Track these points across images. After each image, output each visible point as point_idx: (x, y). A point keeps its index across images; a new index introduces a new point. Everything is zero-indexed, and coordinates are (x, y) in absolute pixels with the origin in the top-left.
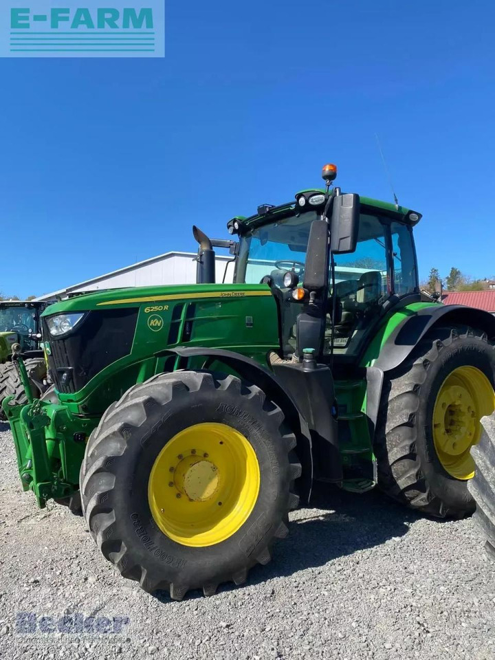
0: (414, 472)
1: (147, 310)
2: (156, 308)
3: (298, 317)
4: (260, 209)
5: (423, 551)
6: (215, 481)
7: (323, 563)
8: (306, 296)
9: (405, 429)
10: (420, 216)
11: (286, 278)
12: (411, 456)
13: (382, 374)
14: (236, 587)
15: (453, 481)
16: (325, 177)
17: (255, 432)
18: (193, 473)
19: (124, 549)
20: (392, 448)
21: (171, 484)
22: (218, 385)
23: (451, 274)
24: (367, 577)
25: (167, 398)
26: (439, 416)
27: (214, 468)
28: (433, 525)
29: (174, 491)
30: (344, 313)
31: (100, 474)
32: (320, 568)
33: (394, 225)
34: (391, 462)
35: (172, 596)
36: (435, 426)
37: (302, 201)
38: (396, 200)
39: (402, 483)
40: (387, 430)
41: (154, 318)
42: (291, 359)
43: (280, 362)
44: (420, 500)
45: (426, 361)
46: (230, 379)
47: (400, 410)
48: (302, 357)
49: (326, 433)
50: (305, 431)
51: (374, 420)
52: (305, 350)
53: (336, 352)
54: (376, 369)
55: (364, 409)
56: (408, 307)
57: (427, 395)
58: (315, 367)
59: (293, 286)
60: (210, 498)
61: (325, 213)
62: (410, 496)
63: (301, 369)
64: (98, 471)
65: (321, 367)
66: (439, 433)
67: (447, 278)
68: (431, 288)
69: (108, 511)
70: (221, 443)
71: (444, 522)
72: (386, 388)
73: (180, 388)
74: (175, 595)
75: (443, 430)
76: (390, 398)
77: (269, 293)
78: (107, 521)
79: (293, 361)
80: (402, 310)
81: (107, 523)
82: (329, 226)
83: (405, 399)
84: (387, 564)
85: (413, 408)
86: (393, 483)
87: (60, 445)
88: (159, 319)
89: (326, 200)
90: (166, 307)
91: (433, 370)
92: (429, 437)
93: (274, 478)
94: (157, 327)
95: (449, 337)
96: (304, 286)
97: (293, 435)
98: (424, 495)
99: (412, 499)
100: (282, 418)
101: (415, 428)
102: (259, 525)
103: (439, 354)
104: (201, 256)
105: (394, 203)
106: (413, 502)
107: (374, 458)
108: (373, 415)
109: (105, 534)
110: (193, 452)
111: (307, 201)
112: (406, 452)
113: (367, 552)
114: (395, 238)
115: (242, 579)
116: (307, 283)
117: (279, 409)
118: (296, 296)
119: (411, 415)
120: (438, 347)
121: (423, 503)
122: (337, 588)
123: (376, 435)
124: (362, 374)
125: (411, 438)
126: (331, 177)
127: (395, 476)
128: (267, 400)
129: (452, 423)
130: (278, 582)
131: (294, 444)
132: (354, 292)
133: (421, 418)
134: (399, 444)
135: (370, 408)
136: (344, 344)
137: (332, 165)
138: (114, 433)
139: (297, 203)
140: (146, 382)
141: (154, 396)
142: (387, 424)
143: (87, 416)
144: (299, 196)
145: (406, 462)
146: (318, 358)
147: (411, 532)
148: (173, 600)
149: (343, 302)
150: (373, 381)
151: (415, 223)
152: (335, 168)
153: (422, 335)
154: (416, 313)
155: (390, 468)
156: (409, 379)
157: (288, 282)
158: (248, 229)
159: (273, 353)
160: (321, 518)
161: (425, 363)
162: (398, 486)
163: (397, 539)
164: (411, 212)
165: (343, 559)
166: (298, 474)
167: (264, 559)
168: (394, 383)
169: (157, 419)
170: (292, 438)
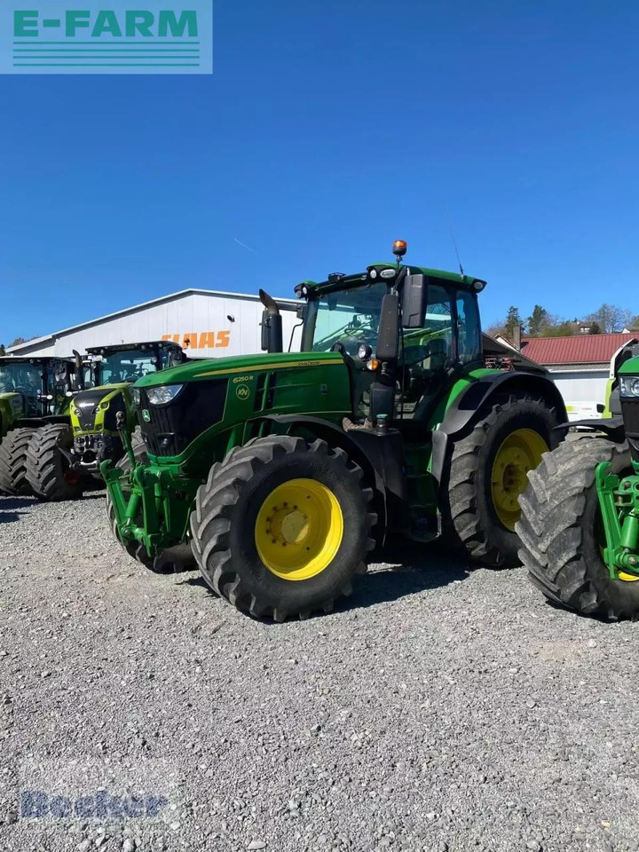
0: (474, 524)
1: (235, 381)
2: (242, 379)
3: (372, 385)
4: (330, 277)
5: (480, 590)
6: (307, 527)
7: (395, 599)
8: (379, 367)
9: (467, 486)
10: (484, 283)
11: (361, 349)
12: (471, 510)
13: (446, 436)
14: (326, 615)
15: (509, 534)
16: (396, 253)
17: (339, 486)
18: (288, 521)
19: (238, 580)
20: (454, 504)
21: (268, 532)
22: (309, 447)
23: (535, 313)
24: (432, 605)
25: (269, 458)
26: (498, 474)
27: (306, 517)
28: (491, 572)
29: (270, 537)
30: (412, 379)
31: (217, 520)
32: (394, 602)
33: (459, 293)
34: (453, 516)
35: (275, 619)
36: (494, 484)
37: (373, 274)
38: (462, 271)
39: (464, 535)
40: (450, 488)
41: (240, 388)
42: (363, 424)
43: (353, 427)
44: (479, 550)
45: (486, 424)
46: (318, 442)
47: (461, 469)
48: (375, 422)
49: (397, 490)
50: (380, 486)
51: (439, 478)
52: (379, 416)
53: (405, 417)
54: (440, 432)
55: (429, 469)
56: (472, 374)
57: (487, 457)
58: (387, 431)
59: (367, 357)
60: (302, 541)
61: (396, 286)
62: (471, 547)
63: (375, 433)
64: (217, 517)
65: (392, 431)
66: (498, 491)
67: (530, 318)
68: (509, 331)
69: (225, 549)
70: (308, 497)
71: (501, 570)
72: (450, 450)
73: (278, 450)
74: (278, 617)
75: (502, 488)
76: (453, 458)
77: (341, 361)
78: (224, 558)
79: (366, 426)
80: (465, 376)
81: (224, 560)
82: (401, 299)
83: (466, 459)
84: (449, 598)
85: (473, 467)
86: (456, 535)
87: (165, 502)
88: (246, 389)
89: (397, 275)
90: (251, 378)
91: (492, 432)
92: (488, 494)
93: (354, 525)
94: (244, 396)
95: (507, 402)
96: (377, 358)
97: (370, 489)
98: (483, 546)
99: (473, 549)
100: (360, 475)
101: (475, 485)
102: (343, 564)
103: (498, 417)
104: (268, 320)
105: (460, 273)
106: (473, 553)
107: (438, 512)
108: (438, 474)
109: (223, 567)
110: (285, 504)
111: (378, 274)
112: (467, 507)
113: (433, 591)
114: (460, 304)
115: (330, 607)
116: (380, 354)
117: (358, 468)
118: (370, 367)
119: (471, 473)
120: (498, 411)
121: (481, 553)
122: (408, 612)
123: (440, 492)
124: (428, 438)
125: (473, 493)
126: (401, 252)
127: (457, 529)
128: (349, 460)
129: (511, 482)
130: (359, 611)
131: (371, 497)
132: (422, 360)
133: (480, 476)
134: (461, 499)
135: (435, 468)
136: (412, 409)
137: (402, 241)
138: (228, 487)
139: (369, 275)
140: (246, 445)
141: (258, 456)
142: (450, 482)
143: (186, 476)
144: (371, 269)
145: (467, 516)
146: (390, 422)
147: (471, 577)
148: (276, 622)
149: (410, 370)
150: (438, 444)
151: (480, 290)
152: (405, 244)
153: (483, 401)
154: (478, 380)
155: (452, 521)
156: (470, 441)
157: (362, 354)
158: (317, 294)
159: (345, 419)
160: (390, 570)
161: (485, 426)
162: (459, 538)
163: (459, 582)
164: (476, 281)
165: (411, 595)
166: (374, 522)
167: (348, 592)
168: (457, 445)
169: (262, 475)
170: (369, 492)
